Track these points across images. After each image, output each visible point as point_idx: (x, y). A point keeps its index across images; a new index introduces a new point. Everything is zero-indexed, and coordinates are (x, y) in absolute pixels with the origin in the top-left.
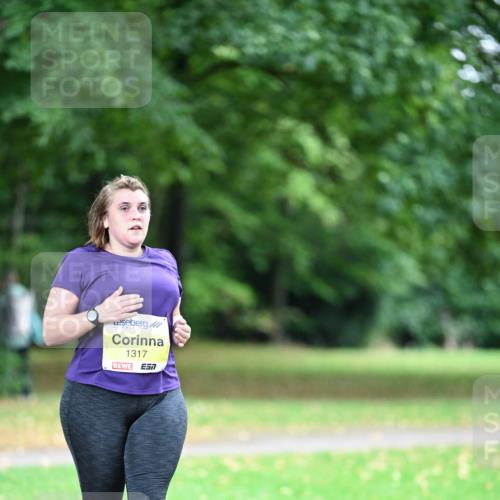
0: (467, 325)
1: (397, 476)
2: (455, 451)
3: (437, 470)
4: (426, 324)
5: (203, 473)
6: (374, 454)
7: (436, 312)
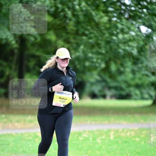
0: (113, 92)
1: (91, 139)
2: (109, 131)
3: (104, 137)
4: (100, 91)
5: (31, 138)
6: (84, 132)
7: (104, 87)
